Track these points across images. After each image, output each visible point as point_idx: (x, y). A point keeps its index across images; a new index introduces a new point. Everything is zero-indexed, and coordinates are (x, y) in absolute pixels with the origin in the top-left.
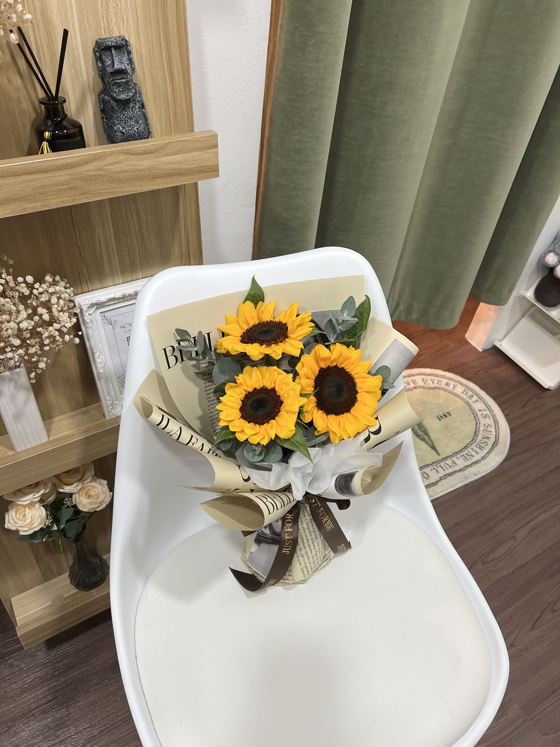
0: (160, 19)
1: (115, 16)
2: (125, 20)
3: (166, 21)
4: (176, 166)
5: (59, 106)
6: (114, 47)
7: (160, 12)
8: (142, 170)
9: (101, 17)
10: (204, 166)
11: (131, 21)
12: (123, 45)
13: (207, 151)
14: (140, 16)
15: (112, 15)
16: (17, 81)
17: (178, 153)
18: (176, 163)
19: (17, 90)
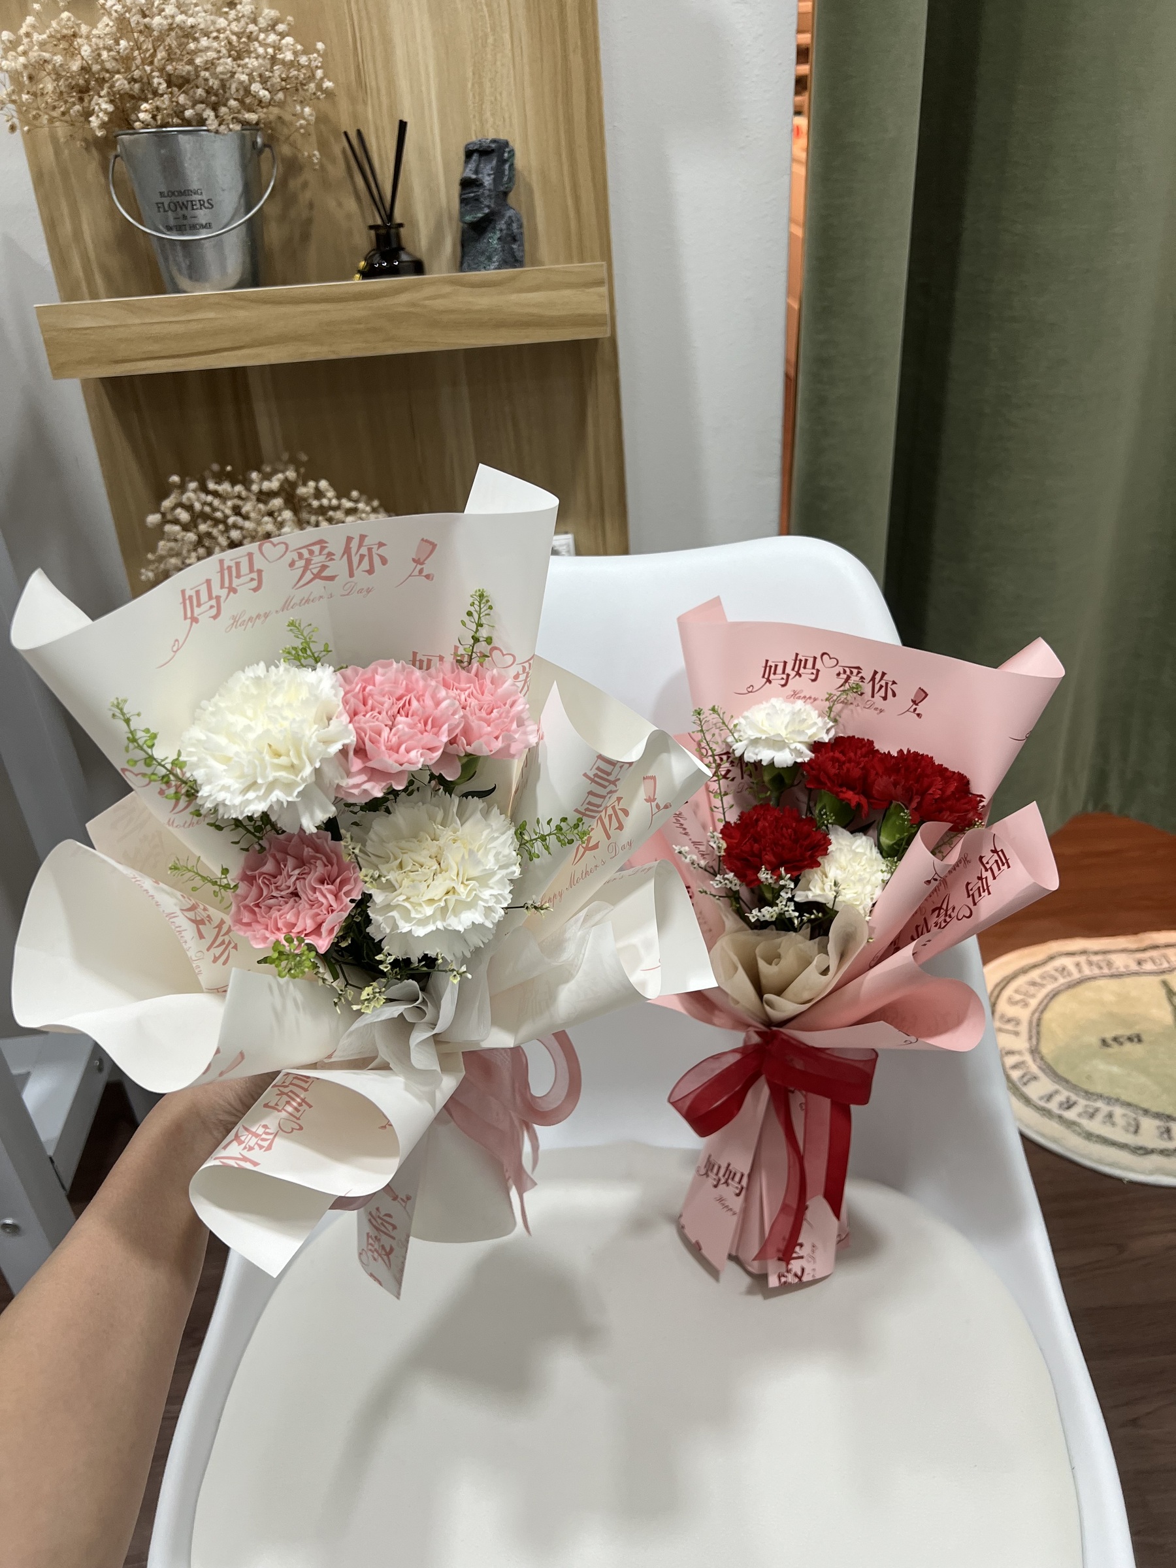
0: (561, 118)
1: (493, 115)
2: (507, 120)
3: (569, 120)
4: (535, 311)
5: (393, 231)
6: (476, 151)
7: (560, 107)
8: (480, 311)
9: (471, 116)
10: (580, 315)
11: (515, 121)
12: (493, 151)
13: (587, 290)
14: (530, 113)
15: (488, 114)
16: (351, 205)
17: (537, 288)
18: (534, 305)
19: (349, 217)
